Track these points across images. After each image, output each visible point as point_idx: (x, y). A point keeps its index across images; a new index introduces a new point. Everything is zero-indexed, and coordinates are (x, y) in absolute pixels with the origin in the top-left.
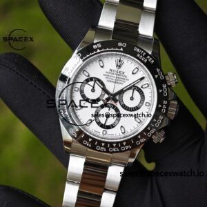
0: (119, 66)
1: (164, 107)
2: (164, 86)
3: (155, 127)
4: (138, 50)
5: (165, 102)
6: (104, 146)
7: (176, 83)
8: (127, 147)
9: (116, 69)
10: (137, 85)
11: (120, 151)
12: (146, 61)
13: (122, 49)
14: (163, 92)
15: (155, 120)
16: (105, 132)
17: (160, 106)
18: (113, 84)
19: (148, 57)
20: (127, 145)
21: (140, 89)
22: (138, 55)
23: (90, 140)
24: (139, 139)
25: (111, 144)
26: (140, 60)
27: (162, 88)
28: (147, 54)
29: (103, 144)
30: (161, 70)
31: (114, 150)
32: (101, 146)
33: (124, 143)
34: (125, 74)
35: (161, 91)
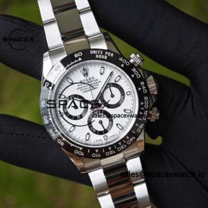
0: (86, 74)
1: (144, 87)
2: (134, 70)
3: (145, 109)
4: (94, 52)
5: (142, 83)
6: (112, 150)
7: (142, 61)
8: (132, 140)
9: (85, 78)
10: (110, 82)
11: (128, 146)
12: (106, 57)
13: (80, 59)
14: (135, 76)
15: (142, 103)
16: (106, 138)
17: (140, 89)
18: (89, 92)
19: (107, 53)
20: (130, 138)
21: (115, 84)
22: (97, 56)
23: (97, 151)
24: (138, 127)
25: (117, 144)
26: (101, 59)
27: (133, 73)
28: (104, 51)
29: (110, 148)
30: (124, 58)
31: (122, 148)
32: (109, 151)
33: (128, 138)
34: (95, 78)
35: (133, 76)
